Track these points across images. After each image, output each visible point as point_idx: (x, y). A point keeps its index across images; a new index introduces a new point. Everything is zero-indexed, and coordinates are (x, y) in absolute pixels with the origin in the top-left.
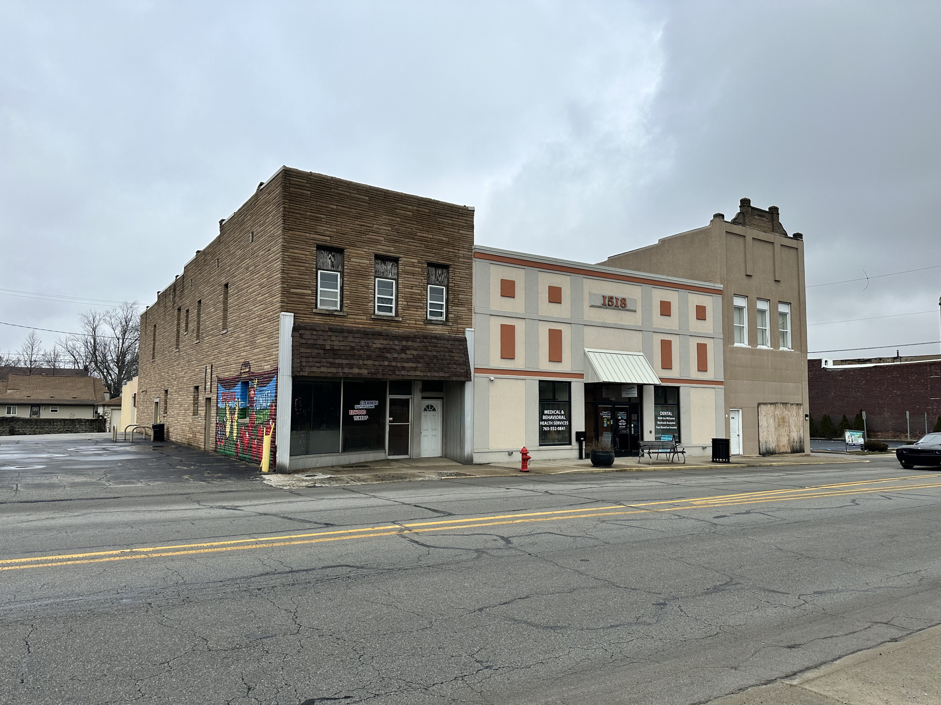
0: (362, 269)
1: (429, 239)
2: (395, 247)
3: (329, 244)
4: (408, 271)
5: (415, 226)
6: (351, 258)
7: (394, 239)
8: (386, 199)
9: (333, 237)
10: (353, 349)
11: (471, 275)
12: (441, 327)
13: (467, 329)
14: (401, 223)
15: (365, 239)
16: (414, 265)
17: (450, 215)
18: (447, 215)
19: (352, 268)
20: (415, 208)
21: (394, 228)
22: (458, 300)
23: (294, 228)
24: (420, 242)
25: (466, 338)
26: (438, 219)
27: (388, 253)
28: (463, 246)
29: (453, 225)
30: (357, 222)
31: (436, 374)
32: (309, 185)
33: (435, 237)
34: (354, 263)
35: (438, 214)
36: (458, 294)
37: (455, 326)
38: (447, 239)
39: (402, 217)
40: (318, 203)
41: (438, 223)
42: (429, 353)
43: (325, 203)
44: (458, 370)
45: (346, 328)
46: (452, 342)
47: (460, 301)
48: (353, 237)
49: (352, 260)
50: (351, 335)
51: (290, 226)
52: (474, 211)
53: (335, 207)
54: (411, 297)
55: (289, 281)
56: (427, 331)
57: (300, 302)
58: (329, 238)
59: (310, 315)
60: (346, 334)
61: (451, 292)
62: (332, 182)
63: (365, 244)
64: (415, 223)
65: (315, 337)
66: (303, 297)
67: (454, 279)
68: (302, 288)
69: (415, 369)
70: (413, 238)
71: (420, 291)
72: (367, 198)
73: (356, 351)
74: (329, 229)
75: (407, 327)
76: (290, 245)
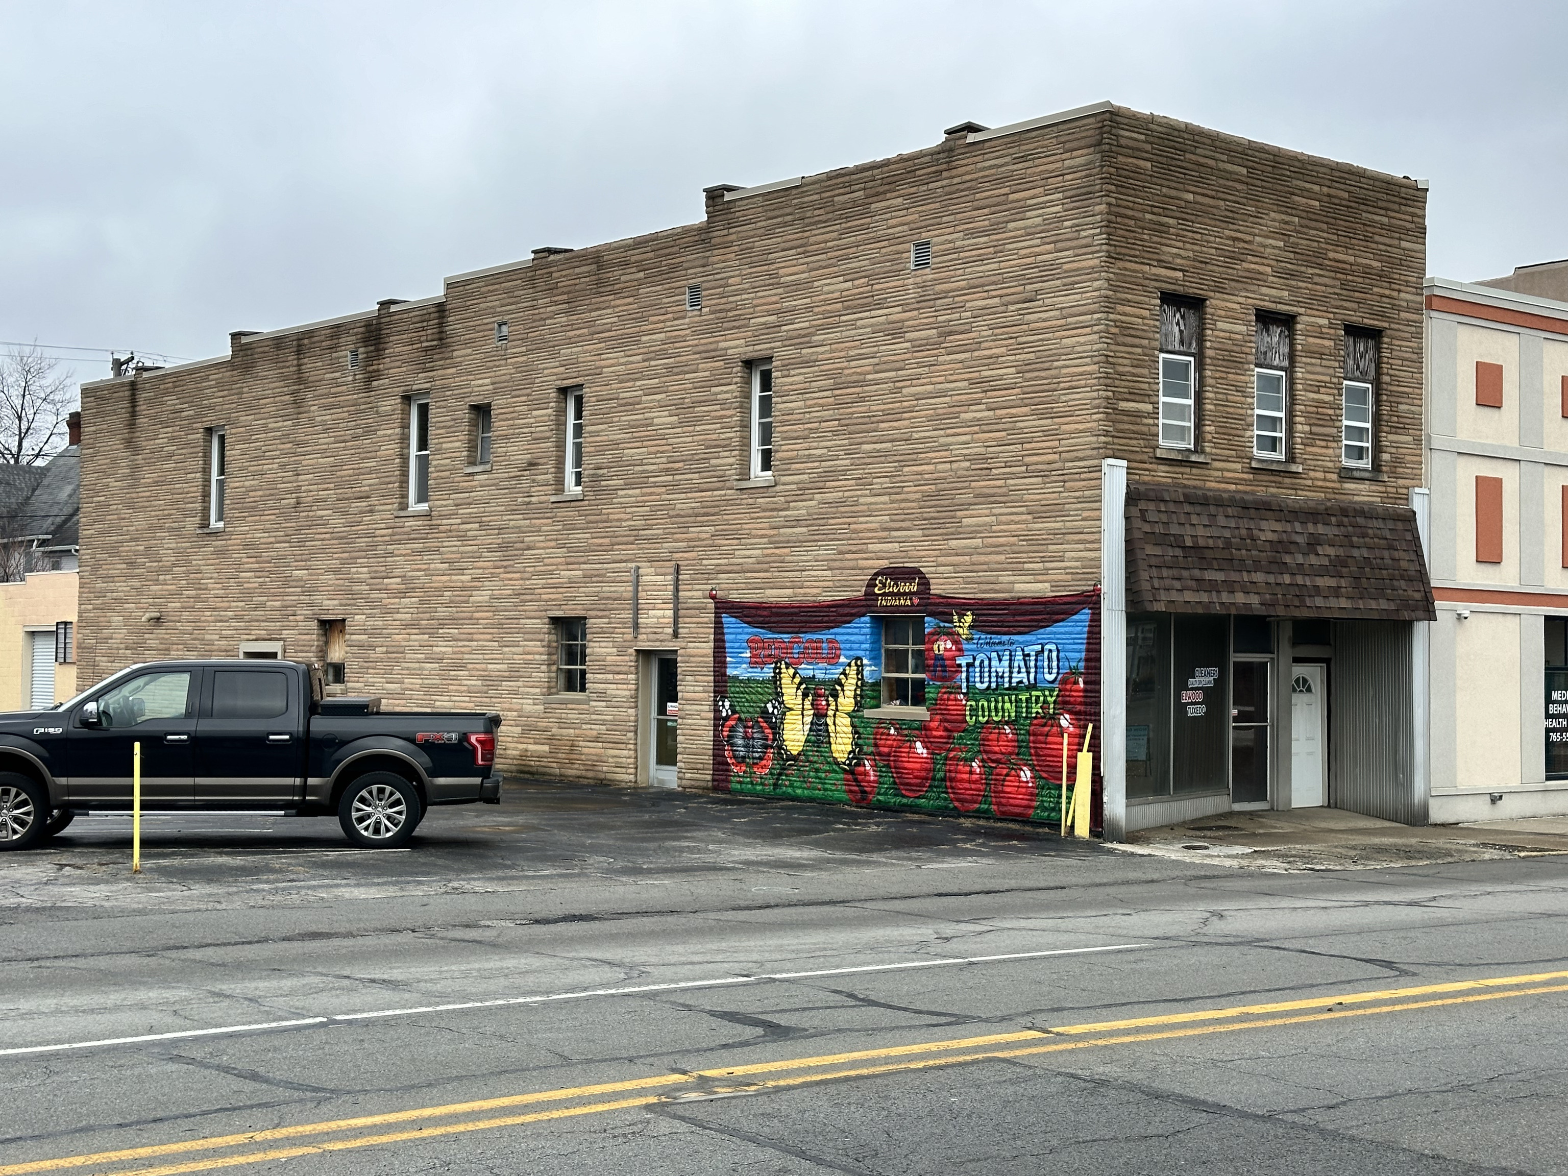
0: (1235, 348)
1: (1348, 267)
2: (1290, 288)
3: (1182, 288)
4: (1312, 349)
5: (1325, 235)
6: (1216, 321)
7: (1289, 269)
8: (1276, 171)
9: (1187, 271)
10: (1228, 545)
11: (1419, 352)
12: (1367, 487)
13: (1417, 490)
14: (1300, 229)
15: (1240, 273)
16: (1322, 333)
17: (1384, 204)
18: (1380, 204)
19: (1219, 346)
20: (1325, 189)
21: (1288, 242)
22: (1398, 416)
23: (1124, 255)
24: (1333, 274)
25: (1414, 513)
26: (1364, 214)
27: (1279, 306)
28: (1407, 281)
29: (1390, 228)
30: (1227, 232)
31: (1373, 605)
32: (1148, 147)
33: (1360, 260)
34: (1222, 334)
35: (1364, 202)
36: (1398, 403)
37: (1392, 482)
38: (1379, 264)
39: (1304, 215)
40: (1164, 190)
41: (1364, 224)
42: (1356, 553)
43: (1175, 189)
44: (1410, 593)
45: (1211, 494)
46: (1390, 524)
47: (1401, 420)
48: (1221, 269)
49: (1220, 325)
50: (1221, 509)
51: (1119, 250)
52: (1427, 190)
53: (1190, 197)
54: (1317, 413)
55: (1117, 383)
56: (1346, 497)
57: (1134, 432)
58: (1181, 274)
59: (1151, 463)
60: (1212, 509)
61: (1385, 398)
62: (1186, 136)
63: (1240, 285)
64: (1325, 226)
65: (1164, 518)
66: (1138, 420)
67: (1391, 365)
68: (1137, 398)
69: (1336, 592)
70: (1320, 266)
71: (1331, 398)
72: (1244, 171)
73: (1234, 551)
74: (1182, 252)
75: (1310, 488)
76: (1119, 295)
